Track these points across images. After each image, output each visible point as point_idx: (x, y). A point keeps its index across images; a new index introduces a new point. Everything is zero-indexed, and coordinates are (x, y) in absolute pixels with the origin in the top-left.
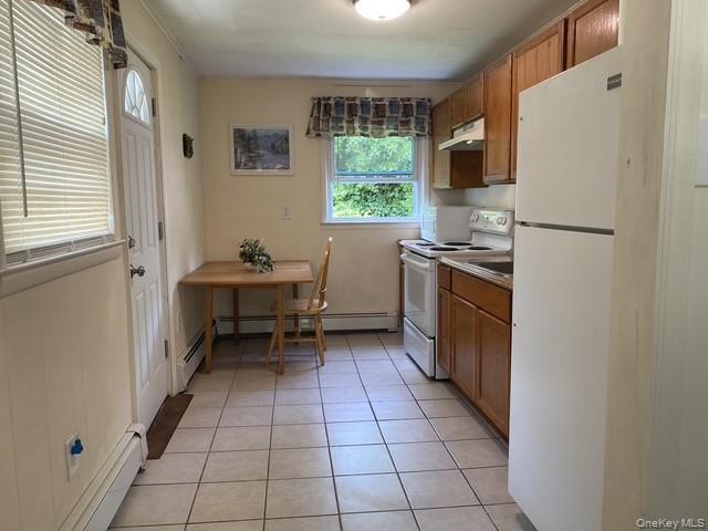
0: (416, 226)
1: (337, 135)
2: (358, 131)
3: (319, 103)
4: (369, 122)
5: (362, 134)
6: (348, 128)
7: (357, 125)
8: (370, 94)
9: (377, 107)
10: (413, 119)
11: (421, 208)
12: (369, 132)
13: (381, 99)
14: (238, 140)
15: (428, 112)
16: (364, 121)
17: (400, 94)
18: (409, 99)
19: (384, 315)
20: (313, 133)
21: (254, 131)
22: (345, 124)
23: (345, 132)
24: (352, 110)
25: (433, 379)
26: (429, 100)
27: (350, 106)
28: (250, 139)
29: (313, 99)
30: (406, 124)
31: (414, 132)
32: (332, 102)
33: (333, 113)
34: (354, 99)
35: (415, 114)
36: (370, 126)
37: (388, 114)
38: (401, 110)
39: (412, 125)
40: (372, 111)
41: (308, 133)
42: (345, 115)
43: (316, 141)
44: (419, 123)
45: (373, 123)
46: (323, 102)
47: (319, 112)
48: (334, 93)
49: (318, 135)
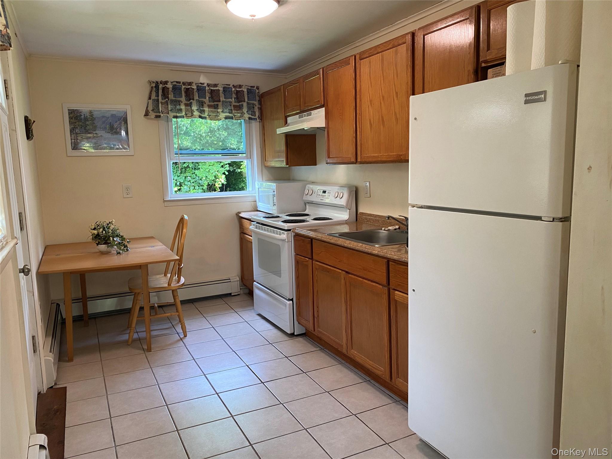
0: (251, 199)
1: (176, 117)
2: (196, 113)
3: (157, 87)
4: (205, 105)
5: (200, 117)
6: (187, 110)
7: (194, 108)
8: (203, 80)
9: (212, 92)
10: (245, 104)
11: (256, 183)
12: (206, 115)
13: (216, 85)
14: (73, 120)
15: (257, 98)
16: (201, 104)
17: (232, 81)
18: (240, 86)
19: (228, 280)
20: (152, 115)
21: (91, 112)
22: (183, 107)
23: (183, 114)
24: (189, 94)
25: (292, 335)
26: (258, 88)
27: (187, 90)
28: (86, 119)
29: (150, 82)
30: (239, 108)
31: (247, 116)
32: (170, 86)
33: (171, 96)
34: (190, 84)
35: (246, 100)
36: (206, 109)
37: (222, 99)
38: (234, 96)
39: (245, 110)
40: (208, 95)
41: (147, 114)
42: (183, 99)
43: (155, 122)
44: (251, 108)
45: (209, 106)
46: (161, 86)
47: (157, 96)
48: (171, 77)
49: (158, 117)
